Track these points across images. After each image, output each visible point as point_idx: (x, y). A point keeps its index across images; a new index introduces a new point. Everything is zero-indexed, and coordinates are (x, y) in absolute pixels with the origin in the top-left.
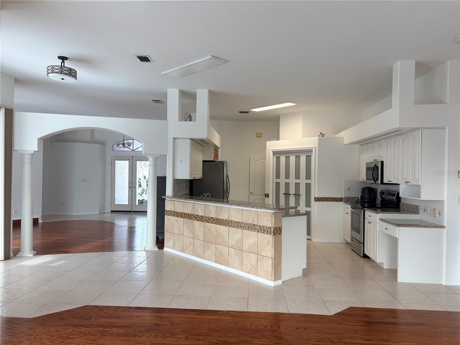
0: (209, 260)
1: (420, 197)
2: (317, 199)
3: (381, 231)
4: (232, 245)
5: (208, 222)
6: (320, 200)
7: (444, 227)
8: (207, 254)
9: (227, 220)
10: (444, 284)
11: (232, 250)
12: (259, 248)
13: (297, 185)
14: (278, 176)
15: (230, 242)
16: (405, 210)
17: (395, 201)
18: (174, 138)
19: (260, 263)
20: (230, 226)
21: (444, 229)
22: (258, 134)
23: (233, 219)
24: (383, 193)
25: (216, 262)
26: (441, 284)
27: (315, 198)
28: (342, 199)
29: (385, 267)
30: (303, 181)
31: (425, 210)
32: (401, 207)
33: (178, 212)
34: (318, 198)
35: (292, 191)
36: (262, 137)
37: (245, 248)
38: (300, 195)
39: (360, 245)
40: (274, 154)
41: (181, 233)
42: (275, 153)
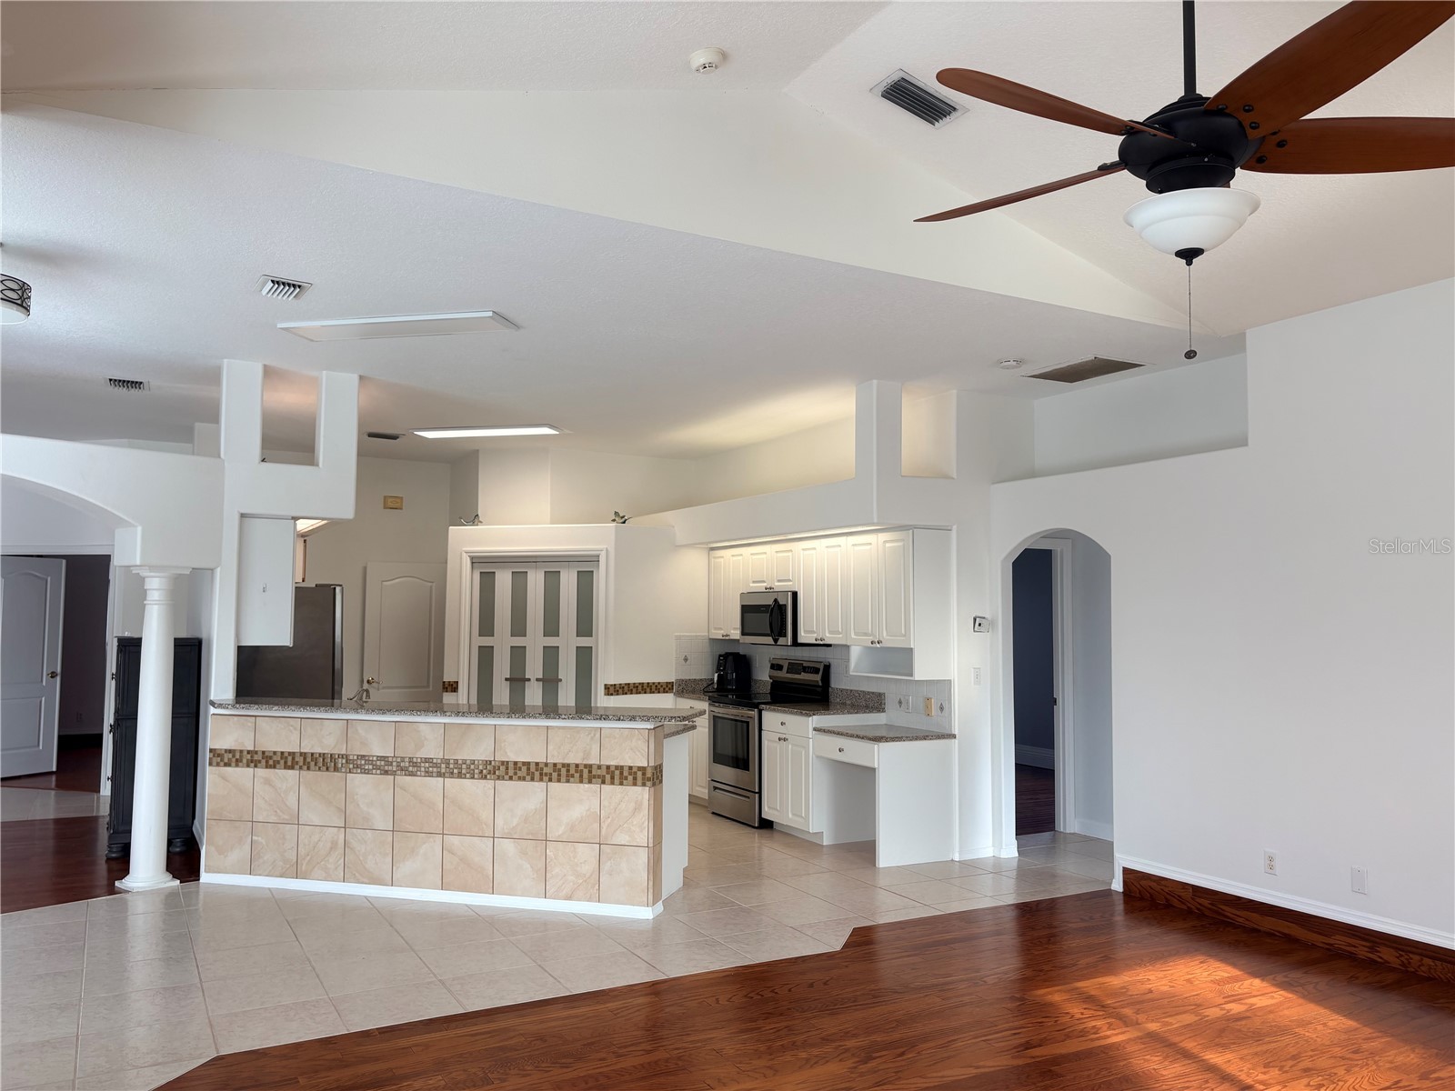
0: (415, 884)
1: (911, 675)
2: (612, 690)
3: (817, 757)
4: (506, 831)
5: (412, 774)
6: (621, 691)
7: (954, 736)
8: (405, 868)
9: (488, 763)
10: (957, 859)
11: (507, 846)
12: (604, 826)
13: (551, 655)
14: (486, 627)
15: (499, 822)
16: (844, 704)
17: (820, 684)
18: (243, 516)
19: (606, 867)
20: (499, 778)
21: (953, 740)
22: (390, 500)
23: (512, 757)
24: (779, 667)
25: (443, 886)
26: (952, 860)
27: (607, 687)
28: (670, 686)
29: (826, 841)
30: (568, 642)
31: (900, 702)
32: (832, 698)
33: (275, 753)
34: (615, 685)
35: (534, 668)
36: (401, 509)
37: (556, 830)
38: (561, 680)
39: (748, 797)
40: (473, 563)
41: (286, 817)
42: (476, 561)
